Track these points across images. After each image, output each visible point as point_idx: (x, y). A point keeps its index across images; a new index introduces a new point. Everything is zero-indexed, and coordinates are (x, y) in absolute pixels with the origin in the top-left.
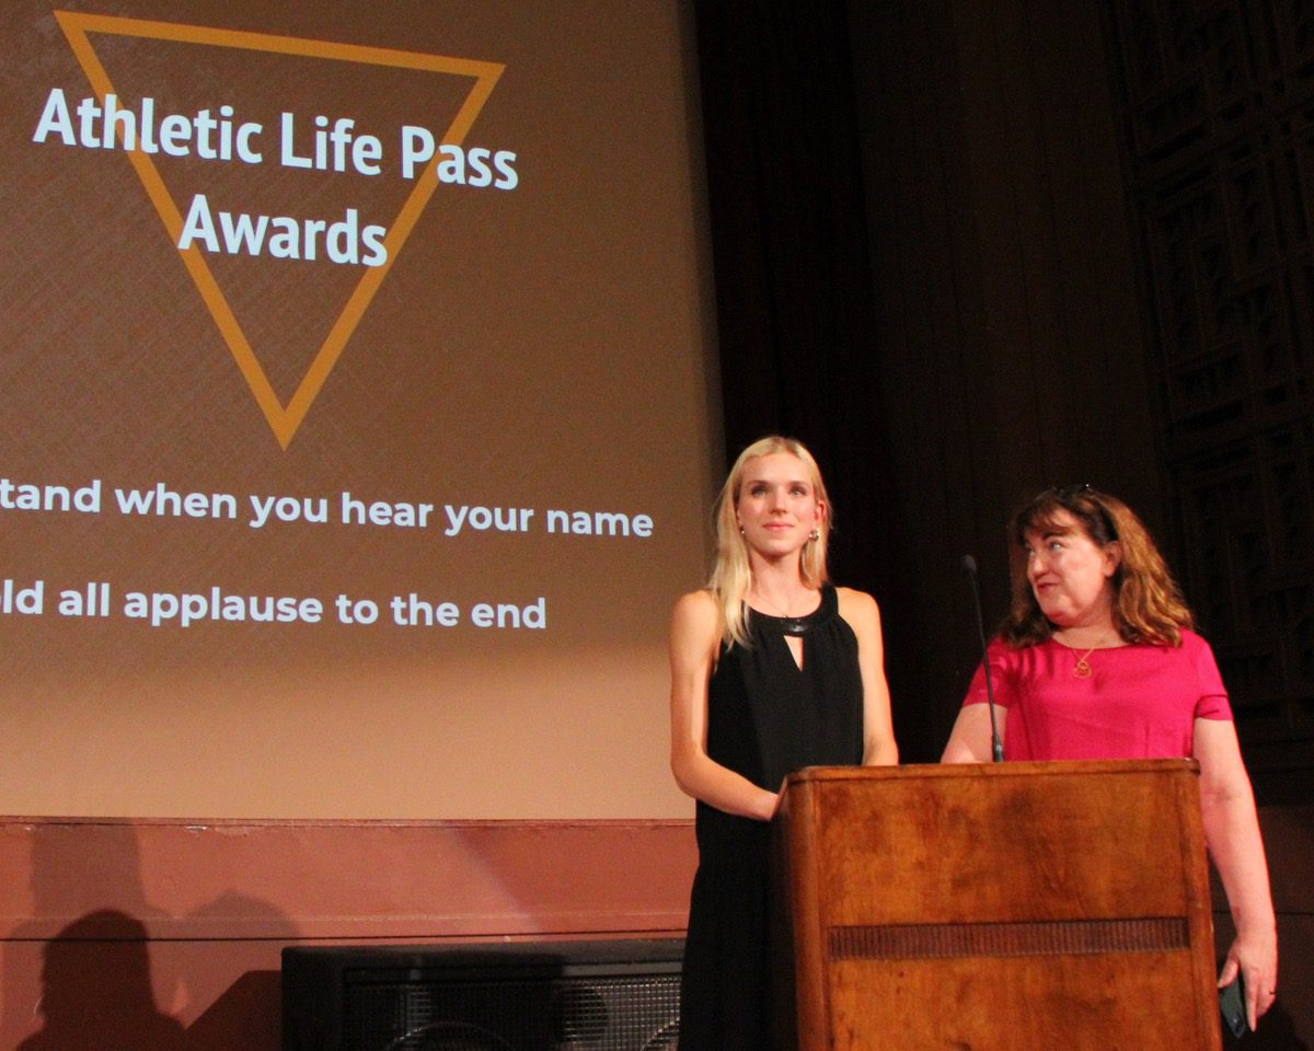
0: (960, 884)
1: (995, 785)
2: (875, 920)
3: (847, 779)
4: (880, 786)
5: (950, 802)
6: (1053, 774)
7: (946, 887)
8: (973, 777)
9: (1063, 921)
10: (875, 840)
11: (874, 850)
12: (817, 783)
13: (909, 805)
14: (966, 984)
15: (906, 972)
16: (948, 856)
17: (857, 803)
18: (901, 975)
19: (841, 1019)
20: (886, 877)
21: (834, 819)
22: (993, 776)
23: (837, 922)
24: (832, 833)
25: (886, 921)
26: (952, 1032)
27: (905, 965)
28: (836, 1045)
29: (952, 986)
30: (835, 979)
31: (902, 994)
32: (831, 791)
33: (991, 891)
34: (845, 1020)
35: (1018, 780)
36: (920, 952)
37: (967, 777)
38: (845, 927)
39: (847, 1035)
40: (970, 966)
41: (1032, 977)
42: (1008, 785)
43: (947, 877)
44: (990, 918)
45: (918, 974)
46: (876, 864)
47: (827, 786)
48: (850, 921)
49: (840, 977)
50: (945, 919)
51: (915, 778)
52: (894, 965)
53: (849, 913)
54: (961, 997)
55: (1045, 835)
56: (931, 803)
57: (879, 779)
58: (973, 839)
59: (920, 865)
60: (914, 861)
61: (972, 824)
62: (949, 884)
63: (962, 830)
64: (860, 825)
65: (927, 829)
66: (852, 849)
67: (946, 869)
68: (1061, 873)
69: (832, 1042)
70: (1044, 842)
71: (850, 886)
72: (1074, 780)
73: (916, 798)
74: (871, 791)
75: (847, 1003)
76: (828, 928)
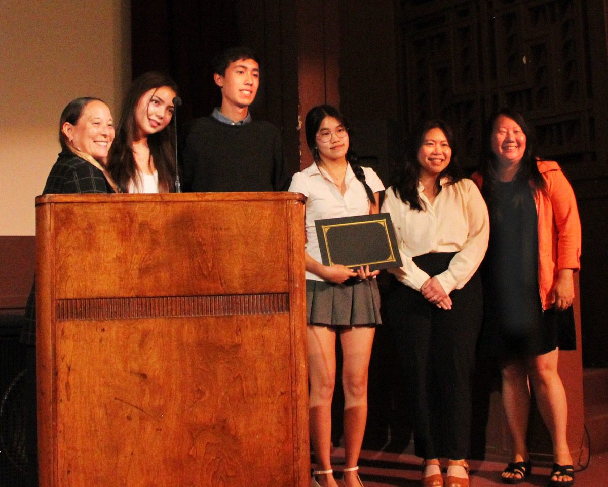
0: (144, 271)
1: (170, 208)
2: (88, 294)
3: (72, 203)
4: (94, 207)
5: (140, 218)
6: (208, 201)
7: (135, 273)
8: (156, 202)
9: (210, 296)
10: (90, 242)
11: (89, 249)
12: (53, 205)
13: (113, 220)
14: (145, 334)
15: (106, 329)
16: (137, 253)
17: (79, 219)
18: (103, 330)
19: (63, 359)
20: (96, 266)
21: (63, 228)
22: (170, 202)
23: (63, 297)
24: (61, 238)
25: (95, 295)
26: (135, 366)
27: (106, 324)
28: (59, 376)
29: (137, 337)
30: (59, 333)
31: (103, 343)
32: (63, 211)
33: (164, 276)
34: (65, 359)
35: (186, 204)
36: (117, 315)
37: (152, 202)
38: (67, 299)
39: (67, 369)
40: (150, 324)
41: (189, 332)
42: (178, 208)
43: (136, 267)
44: (163, 294)
45: (114, 329)
46: (90, 258)
47: (59, 207)
48: (70, 295)
49: (63, 334)
50: (133, 294)
51: (117, 202)
52: (99, 324)
53: (70, 290)
54: (142, 344)
55: (200, 240)
56: (127, 218)
57: (95, 203)
58: (154, 242)
59: (118, 259)
60: (115, 256)
61: (154, 232)
62: (137, 272)
63: (147, 237)
64: (80, 232)
65: (124, 235)
66: (74, 248)
67: (136, 261)
68: (210, 265)
69: (56, 374)
70: (200, 244)
71: (71, 272)
72: (222, 205)
73: (118, 215)
74: (89, 210)
75: (67, 348)
76: (56, 300)
